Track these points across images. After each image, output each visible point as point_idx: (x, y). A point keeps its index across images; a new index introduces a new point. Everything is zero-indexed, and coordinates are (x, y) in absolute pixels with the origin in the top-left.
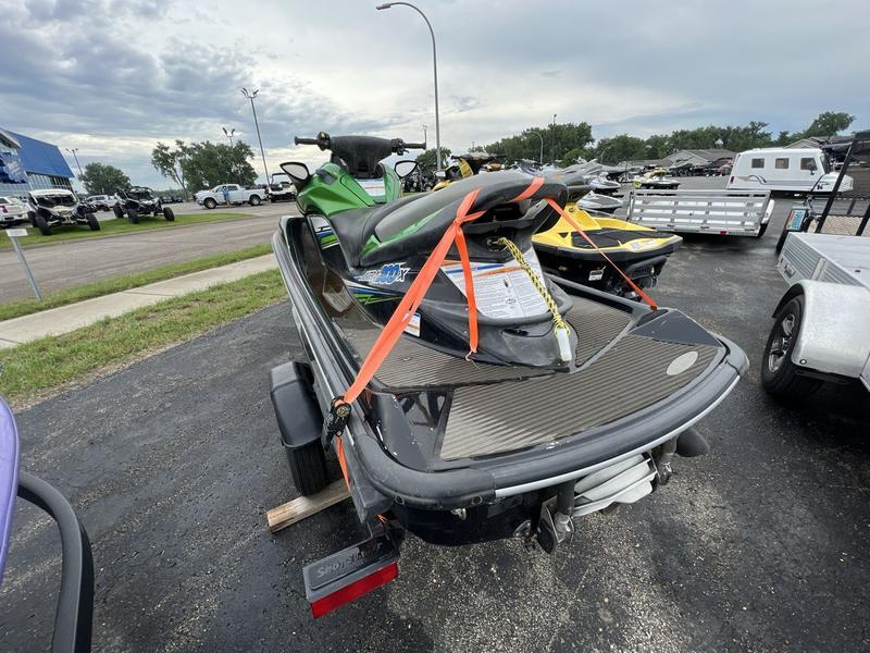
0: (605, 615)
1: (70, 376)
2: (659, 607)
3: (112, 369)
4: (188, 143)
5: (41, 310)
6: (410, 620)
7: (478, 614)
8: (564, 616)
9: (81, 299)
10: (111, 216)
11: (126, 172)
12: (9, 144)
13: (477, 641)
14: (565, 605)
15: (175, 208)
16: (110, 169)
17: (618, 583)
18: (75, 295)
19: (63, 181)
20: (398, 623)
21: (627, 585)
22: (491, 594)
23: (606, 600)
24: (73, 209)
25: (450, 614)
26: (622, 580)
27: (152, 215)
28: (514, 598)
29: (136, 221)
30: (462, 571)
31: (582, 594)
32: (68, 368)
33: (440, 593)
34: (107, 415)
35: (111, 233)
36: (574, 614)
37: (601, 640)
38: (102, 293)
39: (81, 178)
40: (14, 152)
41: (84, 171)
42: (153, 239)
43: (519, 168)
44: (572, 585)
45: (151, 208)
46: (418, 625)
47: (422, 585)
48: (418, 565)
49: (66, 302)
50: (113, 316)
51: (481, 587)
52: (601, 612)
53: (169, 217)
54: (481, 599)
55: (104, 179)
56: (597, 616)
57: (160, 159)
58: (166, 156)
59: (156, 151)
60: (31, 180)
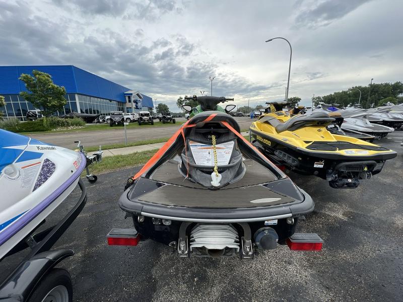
1: (119, 167)
3: (129, 167)
4: (189, 96)
5: (125, 147)
6: (155, 279)
7: (178, 291)
9: (136, 145)
10: (158, 120)
11: (168, 106)
12: (140, 98)
13: (171, 299)
15: (177, 119)
16: (165, 105)
18: (135, 144)
19: (151, 109)
20: (151, 278)
22: (188, 287)
24: (148, 118)
25: (169, 285)
27: (169, 121)
28: (195, 294)
29: (164, 123)
30: (184, 273)
32: (119, 164)
33: (171, 276)
34: (119, 180)
35: (156, 126)
38: (141, 145)
39: (156, 108)
40: (141, 100)
41: (157, 106)
42: (166, 129)
43: (322, 108)
45: (169, 118)
46: (156, 282)
47: (166, 270)
48: (170, 263)
49: (132, 146)
50: (139, 152)
51: (186, 283)
53: (174, 122)
54: (183, 287)
55: (163, 108)
57: (179, 102)
58: (181, 101)
59: (179, 99)
60: (143, 108)
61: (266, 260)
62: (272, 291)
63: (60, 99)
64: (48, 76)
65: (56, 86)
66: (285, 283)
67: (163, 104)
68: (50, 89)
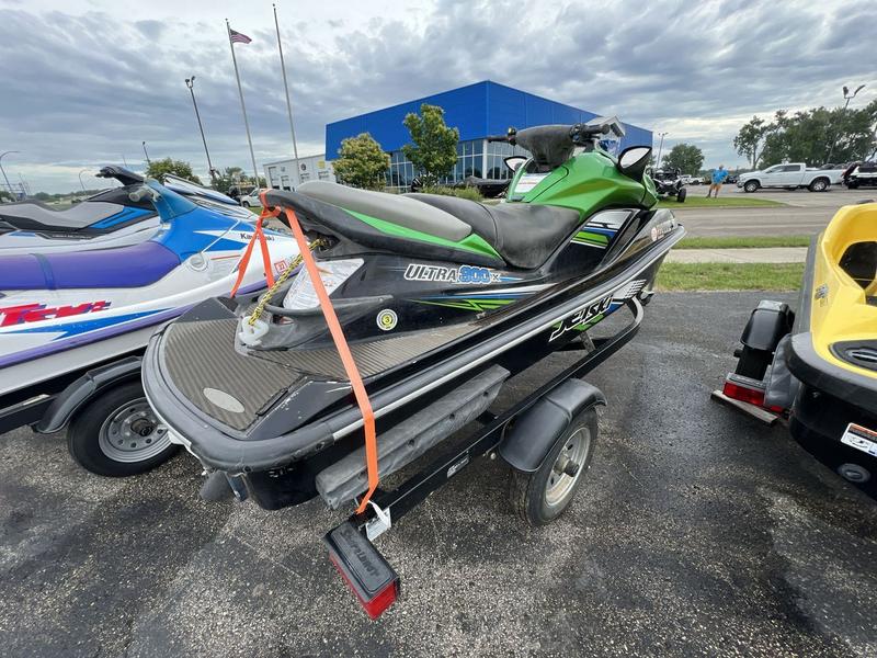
0: (259, 590)
2: (256, 650)
8: (263, 555)
14: (271, 555)
16: (693, 149)
17: (284, 606)
21: (282, 616)
23: (271, 593)
26: (287, 612)
31: (278, 570)
36: (263, 562)
37: (241, 584)
39: (664, 158)
41: (669, 152)
44: (288, 562)
45: (668, 187)
52: (261, 586)
53: (681, 198)
55: (684, 158)
56: (259, 582)
58: (755, 132)
61: (430, 573)
62: (360, 622)
63: (449, 152)
64: (440, 112)
65: (445, 129)
66: (401, 640)
67: (689, 145)
68: (436, 135)
